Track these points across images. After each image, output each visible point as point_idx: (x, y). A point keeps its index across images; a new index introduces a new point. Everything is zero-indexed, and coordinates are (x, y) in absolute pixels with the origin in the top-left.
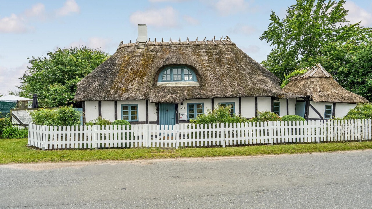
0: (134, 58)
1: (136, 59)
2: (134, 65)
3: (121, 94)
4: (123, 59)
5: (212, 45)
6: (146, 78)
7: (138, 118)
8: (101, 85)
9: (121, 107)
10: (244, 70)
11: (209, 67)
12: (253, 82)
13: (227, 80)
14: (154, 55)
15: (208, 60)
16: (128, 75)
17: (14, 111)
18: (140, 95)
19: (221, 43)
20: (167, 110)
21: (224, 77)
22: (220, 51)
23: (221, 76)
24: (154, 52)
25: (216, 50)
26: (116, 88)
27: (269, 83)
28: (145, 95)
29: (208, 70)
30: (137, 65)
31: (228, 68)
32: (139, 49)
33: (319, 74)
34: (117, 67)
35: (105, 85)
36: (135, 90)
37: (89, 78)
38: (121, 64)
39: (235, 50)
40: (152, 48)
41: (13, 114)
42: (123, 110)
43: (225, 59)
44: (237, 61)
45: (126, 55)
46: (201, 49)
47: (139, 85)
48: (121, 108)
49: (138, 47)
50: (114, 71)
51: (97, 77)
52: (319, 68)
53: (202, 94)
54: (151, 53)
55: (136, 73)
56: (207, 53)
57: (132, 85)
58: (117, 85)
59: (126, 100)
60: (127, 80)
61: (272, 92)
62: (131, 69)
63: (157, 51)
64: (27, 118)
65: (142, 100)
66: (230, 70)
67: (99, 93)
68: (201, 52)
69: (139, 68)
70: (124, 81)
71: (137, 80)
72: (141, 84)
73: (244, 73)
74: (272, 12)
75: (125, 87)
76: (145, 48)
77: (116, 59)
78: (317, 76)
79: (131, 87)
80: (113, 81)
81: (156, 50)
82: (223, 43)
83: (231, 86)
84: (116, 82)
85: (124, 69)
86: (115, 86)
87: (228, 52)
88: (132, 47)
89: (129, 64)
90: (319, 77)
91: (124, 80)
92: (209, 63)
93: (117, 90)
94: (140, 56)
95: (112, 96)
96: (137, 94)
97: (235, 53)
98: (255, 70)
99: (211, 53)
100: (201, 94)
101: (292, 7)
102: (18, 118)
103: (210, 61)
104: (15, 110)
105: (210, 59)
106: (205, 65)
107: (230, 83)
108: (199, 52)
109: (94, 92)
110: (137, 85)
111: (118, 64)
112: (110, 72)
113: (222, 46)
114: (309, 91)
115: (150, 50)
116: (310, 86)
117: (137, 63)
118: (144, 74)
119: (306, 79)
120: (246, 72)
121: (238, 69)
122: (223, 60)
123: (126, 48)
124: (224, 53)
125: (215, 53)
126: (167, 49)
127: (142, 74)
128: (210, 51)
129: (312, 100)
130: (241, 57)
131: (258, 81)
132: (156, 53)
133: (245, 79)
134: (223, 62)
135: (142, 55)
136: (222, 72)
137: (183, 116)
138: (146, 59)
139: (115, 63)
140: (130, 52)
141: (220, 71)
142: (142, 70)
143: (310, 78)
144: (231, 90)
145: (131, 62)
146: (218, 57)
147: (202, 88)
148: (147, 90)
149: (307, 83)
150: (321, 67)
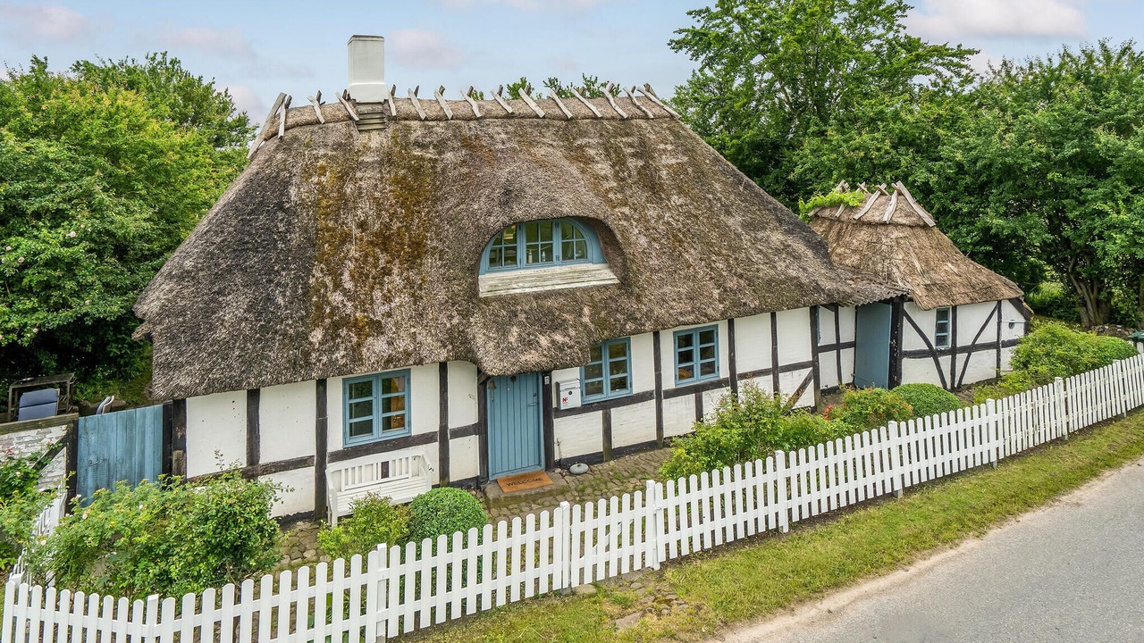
0: (359, 175)
1: (367, 178)
2: (365, 209)
3: (359, 345)
4: (315, 179)
5: (613, 118)
6: (428, 261)
7: (410, 421)
8: (261, 308)
9: (344, 389)
10: (728, 213)
11: (626, 204)
12: (765, 255)
13: (692, 251)
14: (431, 159)
15: (616, 175)
16: (353, 250)
18: (429, 340)
19: (638, 112)
20: (514, 379)
21: (680, 241)
22: (643, 143)
23: (669, 238)
24: (431, 149)
25: (630, 140)
26: (327, 321)
27: (806, 256)
28: (452, 340)
29: (627, 218)
30: (378, 204)
31: (681, 206)
32: (366, 131)
33: (906, 216)
34: (304, 217)
35: (278, 307)
36: (403, 319)
37: (193, 278)
38: (317, 204)
39: (684, 137)
40: (417, 131)
42: (351, 398)
43: (664, 173)
44: (699, 178)
45: (321, 162)
46: (583, 134)
47: (413, 295)
48: (344, 393)
49: (361, 124)
50: (296, 238)
51: (229, 270)
52: (900, 194)
53: (639, 316)
54: (417, 152)
55: (384, 243)
56: (606, 149)
57: (387, 299)
58: (329, 303)
60: (360, 276)
61: (823, 290)
62: (362, 225)
63: (441, 146)
66: (689, 215)
67: (263, 348)
68: (586, 146)
69: (391, 220)
70: (349, 285)
71: (396, 271)
72: (421, 290)
73: (730, 221)
75: (364, 311)
76: (390, 131)
77: (286, 184)
78: (904, 222)
79: (386, 308)
80: (306, 286)
81: (435, 138)
82: (644, 112)
83: (712, 278)
84: (319, 291)
85: (331, 224)
86: (319, 308)
87: (667, 144)
88: (339, 125)
89: (344, 203)
90: (909, 226)
91: (346, 276)
92: (622, 190)
93: (336, 326)
94: (381, 163)
95: (325, 359)
96: (419, 338)
97: (686, 151)
98: (758, 213)
99: (618, 151)
100: (636, 319)
103: (623, 179)
105: (621, 175)
106: (611, 195)
107: (703, 263)
108: (581, 147)
109: (242, 349)
110: (406, 298)
111: (302, 204)
112: (280, 245)
113: (640, 122)
114: (895, 270)
115: (412, 137)
116: (894, 255)
117: (377, 194)
118: (418, 244)
119: (869, 224)
120: (734, 222)
121: (710, 209)
122: (660, 177)
123: (316, 128)
124: (654, 150)
125: (630, 150)
126: (477, 137)
127: (409, 246)
128: (612, 141)
129: (911, 300)
130: (706, 165)
131: (778, 251)
132: (440, 153)
133: (740, 249)
134: (661, 185)
135: (387, 160)
136: (668, 223)
137: (570, 393)
138: (404, 178)
139: (289, 201)
140: (335, 150)
141: (660, 217)
142: (404, 229)
143: (882, 224)
144: (716, 293)
145: (348, 191)
146: (641, 163)
147: (632, 293)
148: (451, 317)
149: (879, 240)
150: (905, 191)
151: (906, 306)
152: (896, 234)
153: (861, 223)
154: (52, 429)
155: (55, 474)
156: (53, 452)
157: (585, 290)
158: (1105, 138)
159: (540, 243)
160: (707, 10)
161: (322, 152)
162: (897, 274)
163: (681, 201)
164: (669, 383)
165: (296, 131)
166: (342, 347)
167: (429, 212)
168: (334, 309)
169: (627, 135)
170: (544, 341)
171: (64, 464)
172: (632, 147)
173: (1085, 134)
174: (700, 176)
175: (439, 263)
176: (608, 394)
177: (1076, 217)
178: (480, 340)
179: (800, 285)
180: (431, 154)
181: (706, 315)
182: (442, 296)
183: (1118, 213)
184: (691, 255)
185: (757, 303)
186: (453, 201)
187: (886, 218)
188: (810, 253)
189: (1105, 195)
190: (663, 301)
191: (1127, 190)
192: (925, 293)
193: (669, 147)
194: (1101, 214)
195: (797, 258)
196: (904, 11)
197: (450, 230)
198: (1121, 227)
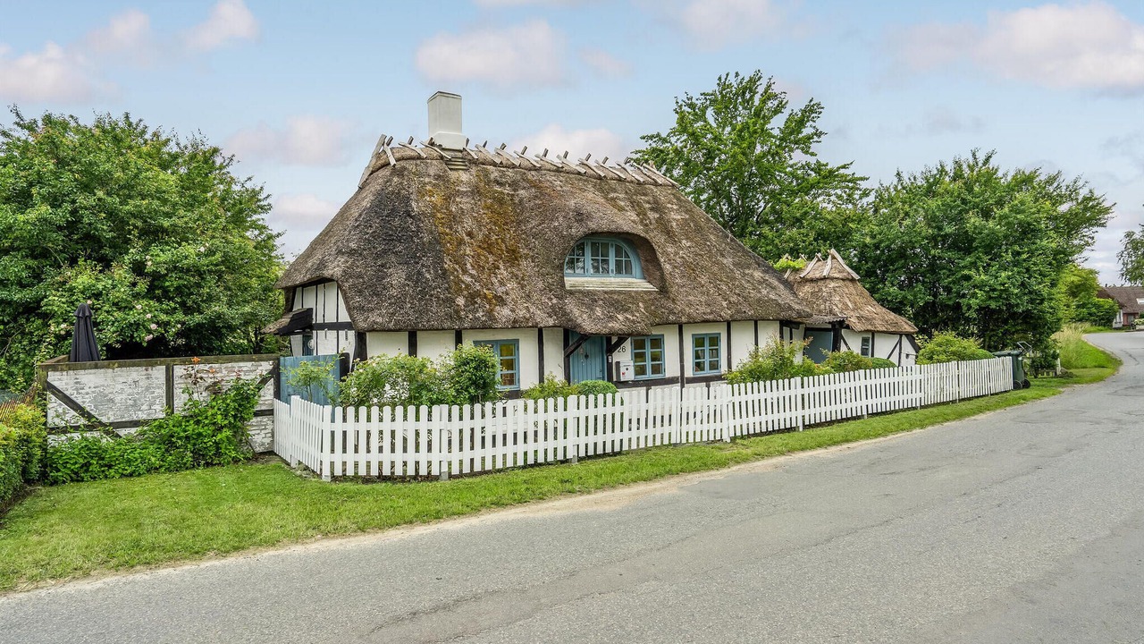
0: (458, 199)
1: (465, 202)
2: (469, 223)
3: (492, 310)
4: (427, 198)
5: (632, 182)
6: (524, 262)
7: (519, 379)
10: (723, 256)
12: (752, 284)
13: (703, 277)
14: (509, 194)
16: (468, 250)
17: (58, 373)
18: (540, 311)
19: (649, 179)
20: (587, 356)
21: (693, 270)
22: (656, 202)
23: (685, 267)
24: (508, 187)
25: (646, 198)
26: (465, 292)
28: (555, 313)
30: (478, 221)
31: (690, 247)
32: (455, 169)
33: (839, 272)
34: (427, 223)
35: (428, 280)
36: (517, 297)
38: (433, 215)
40: (494, 173)
41: (56, 384)
43: (674, 224)
45: (429, 187)
46: (613, 190)
47: (519, 283)
49: (450, 163)
50: (425, 236)
51: (385, 252)
52: (834, 258)
53: (677, 312)
54: (497, 188)
55: (489, 248)
56: (631, 203)
57: (502, 284)
58: (463, 282)
59: (513, 327)
60: (479, 267)
62: (470, 234)
63: (514, 185)
64: (118, 399)
65: (554, 326)
66: (696, 254)
68: (617, 198)
69: (490, 233)
70: (472, 272)
71: (502, 267)
72: (524, 280)
73: (725, 261)
74: (677, 102)
75: (489, 289)
76: (473, 172)
77: (408, 199)
78: (837, 276)
79: (503, 289)
80: (443, 269)
81: (508, 179)
82: (653, 179)
83: (720, 295)
84: (453, 273)
85: (447, 231)
86: (457, 284)
87: (673, 204)
88: (434, 162)
89: (453, 217)
90: (842, 279)
91: (469, 266)
93: (472, 296)
94: (472, 192)
97: (687, 211)
98: (743, 258)
99: (639, 204)
101: (703, 97)
102: (79, 401)
103: (646, 225)
104: (62, 370)
105: (645, 221)
107: (712, 285)
108: (614, 199)
109: (412, 304)
110: (515, 284)
111: (423, 214)
112: (416, 240)
113: (652, 187)
114: (834, 307)
115: (492, 176)
116: (833, 298)
117: (475, 215)
118: (514, 251)
119: (812, 280)
120: (728, 261)
121: (710, 251)
122: (672, 227)
123: (418, 162)
124: (665, 208)
125: (647, 206)
126: (540, 181)
127: (507, 252)
128: (634, 197)
129: (848, 327)
130: (702, 222)
131: (760, 283)
132: (515, 190)
133: (735, 279)
134: (673, 232)
135: (476, 192)
136: (683, 257)
137: (627, 369)
138: (492, 205)
139: (413, 211)
140: (437, 179)
141: (676, 254)
142: (500, 241)
143: (822, 279)
144: (724, 304)
145: (454, 210)
146: (657, 216)
147: (669, 298)
148: (551, 299)
149: (820, 290)
150: (837, 255)
151: (843, 332)
152: (832, 285)
153: (805, 281)
154: (262, 363)
155: (266, 398)
156: (264, 381)
157: (636, 292)
158: (974, 220)
159: (600, 258)
160: (658, 135)
161: (427, 180)
162: (837, 310)
163: (688, 244)
164: (689, 373)
165: (403, 163)
166: (480, 310)
167: (516, 230)
168: (468, 286)
169: (645, 195)
170: (620, 317)
171: (272, 392)
172: (649, 203)
173: (959, 219)
174: (699, 229)
175: (533, 264)
176: (649, 375)
177: (950, 283)
178: (576, 312)
179: (779, 305)
180: (507, 190)
181: (721, 316)
182: (540, 285)
183: (980, 275)
184: (703, 279)
185: (753, 312)
186: (534, 223)
187: (825, 274)
188: (782, 287)
189: (972, 263)
190: (690, 304)
191: (986, 258)
192: (856, 321)
193: (675, 207)
194: (968, 278)
195: (774, 288)
196: (820, 136)
197: (537, 242)
198: (980, 286)
